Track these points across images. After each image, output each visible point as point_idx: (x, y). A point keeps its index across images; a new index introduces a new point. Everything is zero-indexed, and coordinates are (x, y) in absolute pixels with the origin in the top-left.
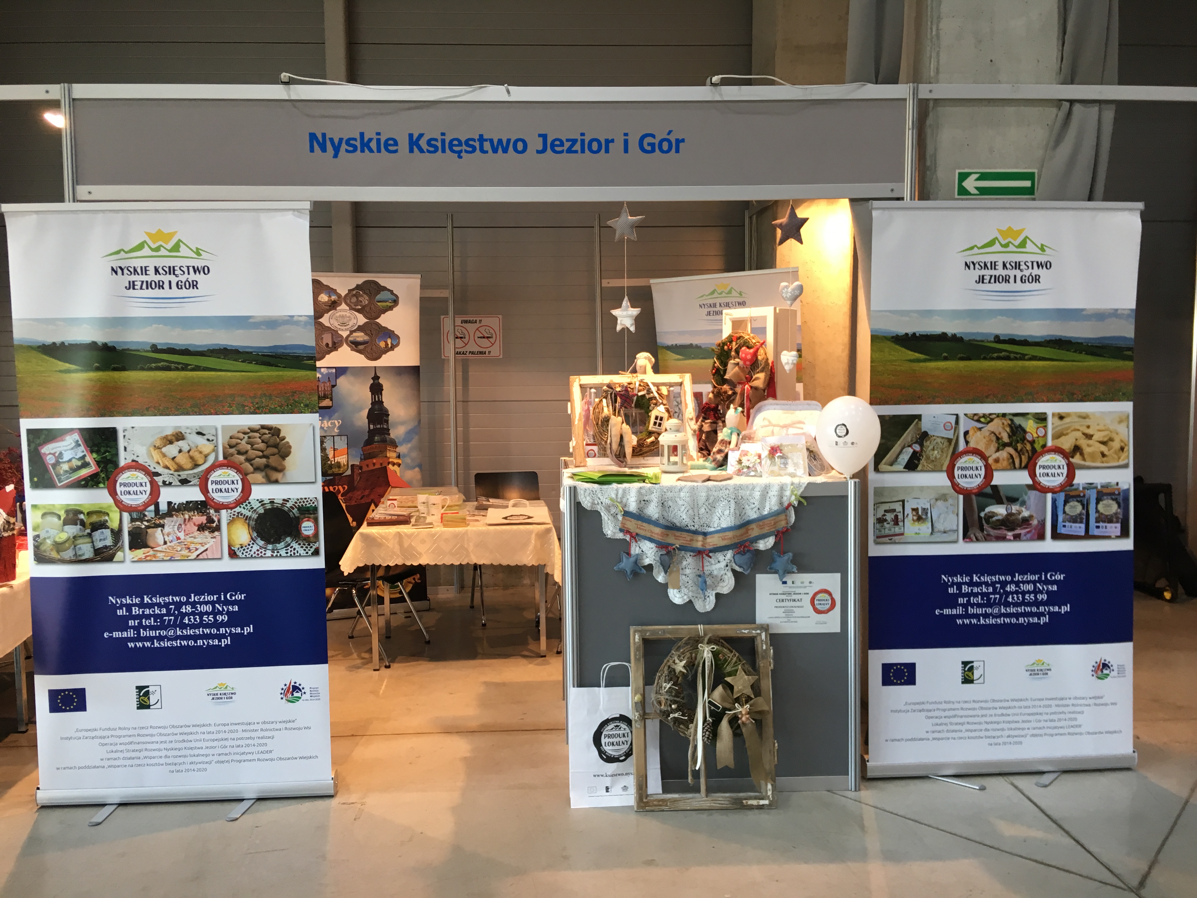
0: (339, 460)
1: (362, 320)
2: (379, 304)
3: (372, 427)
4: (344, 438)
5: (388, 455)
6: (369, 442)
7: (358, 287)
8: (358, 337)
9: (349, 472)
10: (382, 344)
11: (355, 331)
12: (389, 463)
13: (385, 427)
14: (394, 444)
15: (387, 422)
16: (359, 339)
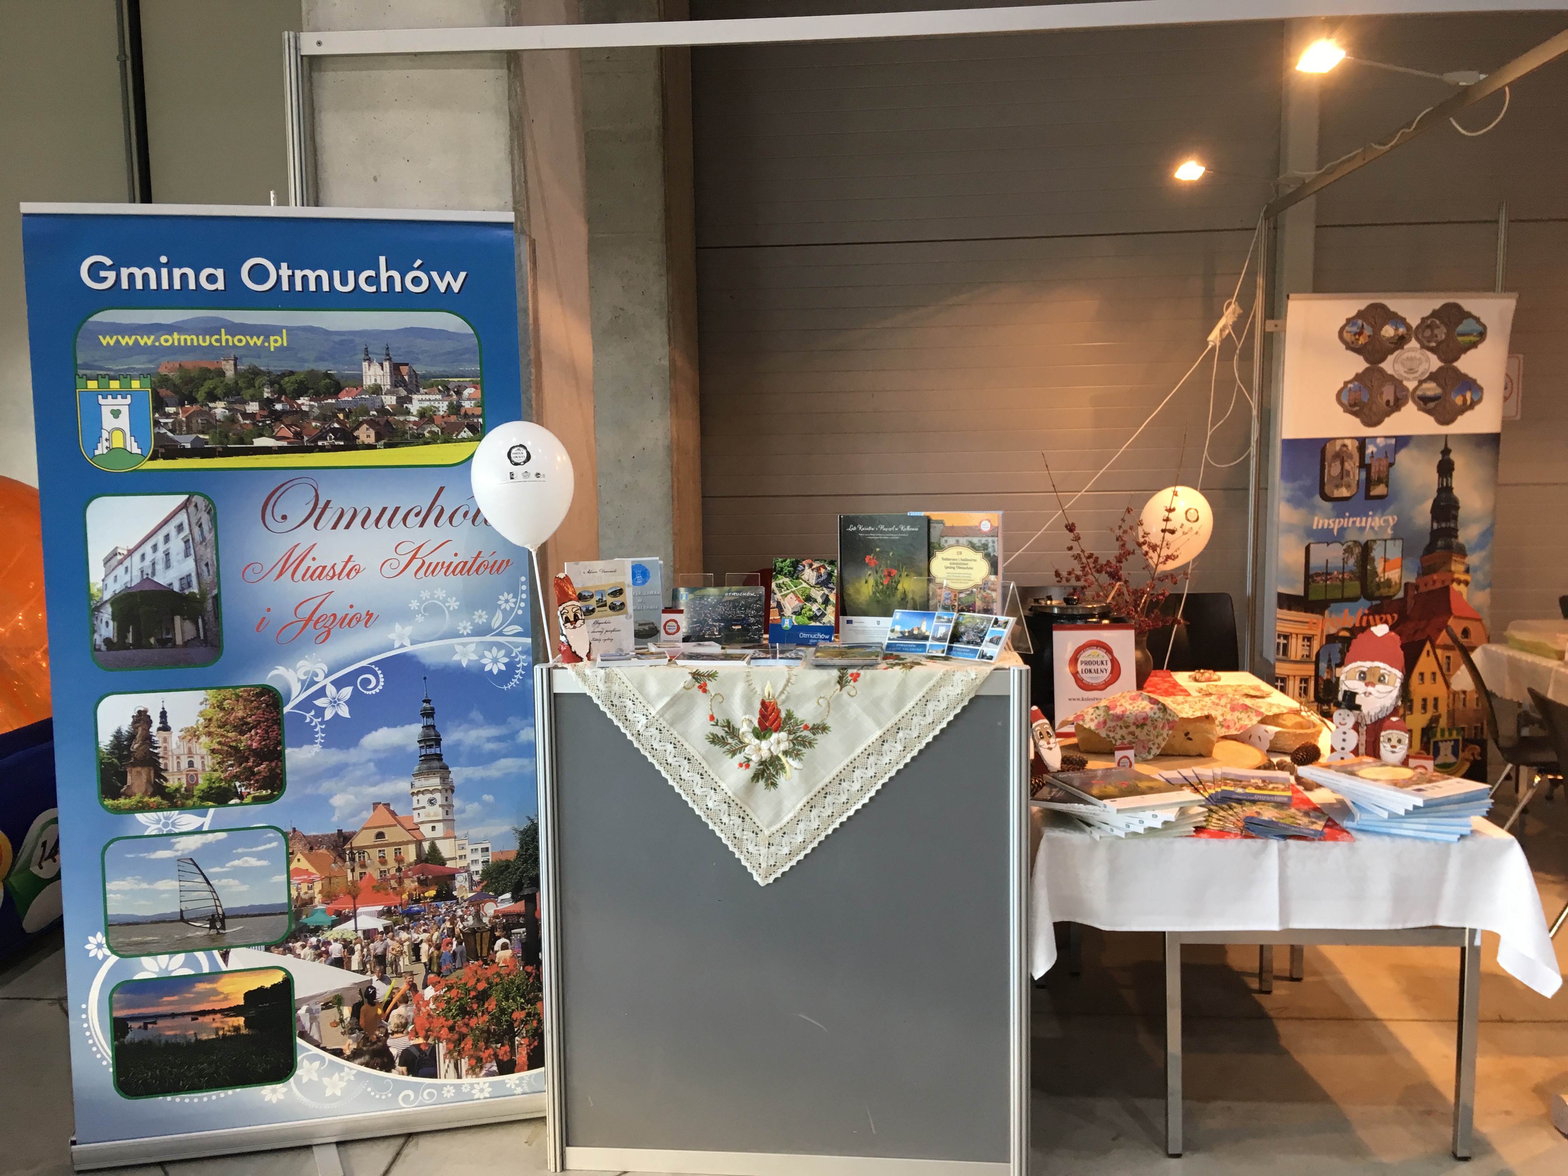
0: (1391, 576)
1: (1434, 363)
2: (1460, 339)
3: (1435, 526)
4: (1399, 543)
5: (1453, 568)
6: (1430, 549)
7: (1435, 314)
8: (1429, 389)
9: (1401, 595)
10: (1459, 400)
11: (1425, 381)
12: (1453, 580)
13: (1452, 525)
14: (1462, 552)
15: (1455, 518)
16: (1430, 393)
